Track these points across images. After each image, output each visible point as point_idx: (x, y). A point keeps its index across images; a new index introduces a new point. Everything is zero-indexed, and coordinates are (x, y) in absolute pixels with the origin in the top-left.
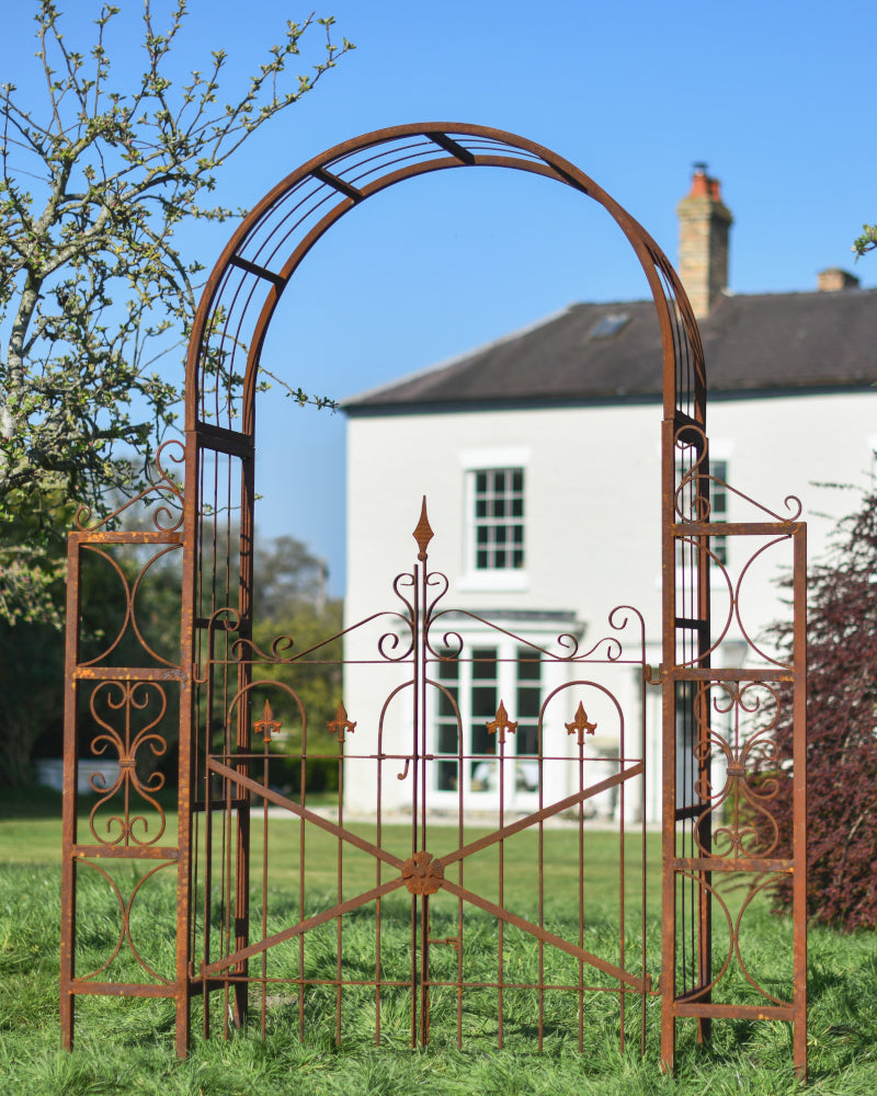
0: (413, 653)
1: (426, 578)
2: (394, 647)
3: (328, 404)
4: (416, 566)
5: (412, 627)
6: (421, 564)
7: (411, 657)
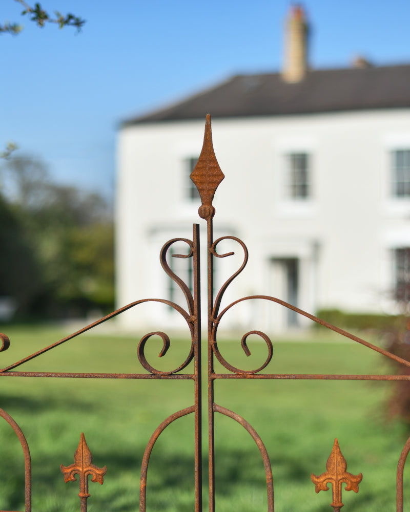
0: (193, 362)
1: (212, 245)
2: (163, 354)
3: (72, 21)
4: (197, 228)
5: (191, 324)
6: (203, 223)
7: (191, 369)
